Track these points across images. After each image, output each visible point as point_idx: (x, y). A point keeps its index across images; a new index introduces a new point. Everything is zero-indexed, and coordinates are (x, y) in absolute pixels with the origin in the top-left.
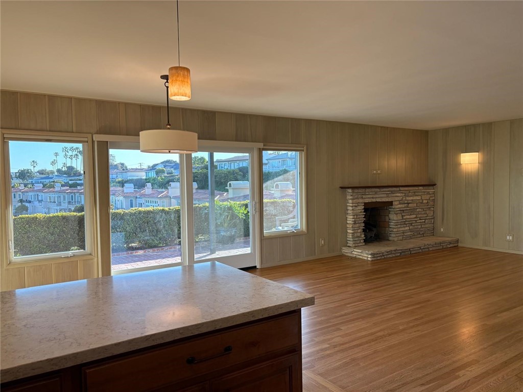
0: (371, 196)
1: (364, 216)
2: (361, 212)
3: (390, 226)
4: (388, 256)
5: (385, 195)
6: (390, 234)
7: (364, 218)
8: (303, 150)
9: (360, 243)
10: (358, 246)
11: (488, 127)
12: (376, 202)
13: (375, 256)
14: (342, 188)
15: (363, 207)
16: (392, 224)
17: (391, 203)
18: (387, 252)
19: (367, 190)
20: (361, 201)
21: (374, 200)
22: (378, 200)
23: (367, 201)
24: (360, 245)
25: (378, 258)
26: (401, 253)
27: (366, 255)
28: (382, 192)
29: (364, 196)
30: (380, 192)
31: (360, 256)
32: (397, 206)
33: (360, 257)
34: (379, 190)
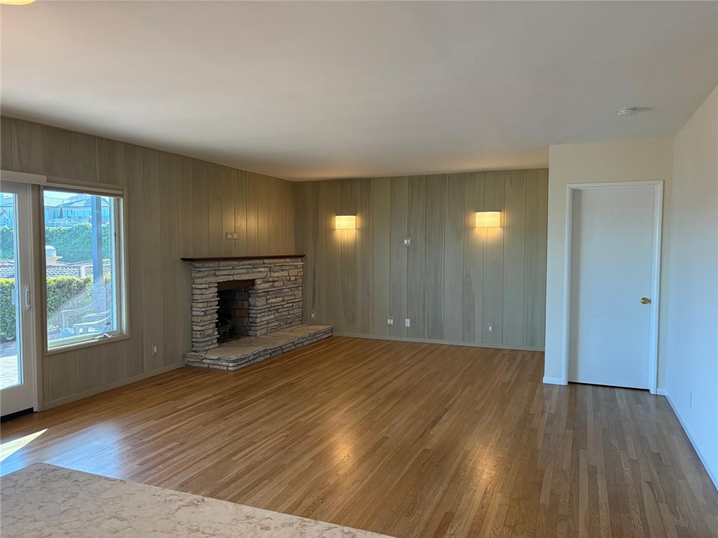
0: (227, 272)
1: (217, 303)
2: (213, 297)
3: (251, 315)
4: (256, 361)
5: (245, 271)
6: (251, 326)
7: (217, 305)
8: (122, 196)
9: (213, 344)
10: (209, 349)
11: (365, 183)
12: (234, 281)
13: (239, 363)
14: (184, 260)
15: (216, 290)
16: (253, 311)
17: (252, 282)
19: (222, 263)
20: (213, 279)
21: (231, 278)
22: (237, 278)
23: (221, 279)
24: (211, 347)
26: (271, 354)
27: (225, 364)
28: (241, 265)
29: (217, 273)
30: (238, 266)
31: (215, 365)
32: (261, 286)
33: (215, 367)
34: (237, 263)
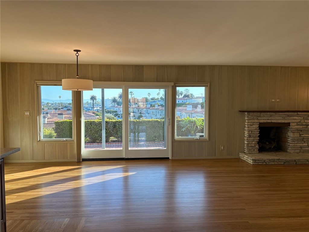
0: (267, 118)
1: (259, 132)
2: (255, 129)
3: (288, 142)
4: (270, 163)
5: (281, 118)
6: (289, 147)
7: (259, 133)
9: (254, 151)
10: (252, 153)
12: (272, 122)
13: (256, 161)
14: (240, 111)
15: (258, 126)
16: (289, 140)
17: (288, 124)
18: (270, 160)
19: (262, 114)
20: (256, 121)
22: (273, 121)
23: (262, 121)
24: (253, 152)
25: (260, 163)
26: (284, 162)
28: (278, 115)
29: (259, 118)
30: (275, 115)
31: (247, 160)
32: (295, 127)
34: (274, 114)
